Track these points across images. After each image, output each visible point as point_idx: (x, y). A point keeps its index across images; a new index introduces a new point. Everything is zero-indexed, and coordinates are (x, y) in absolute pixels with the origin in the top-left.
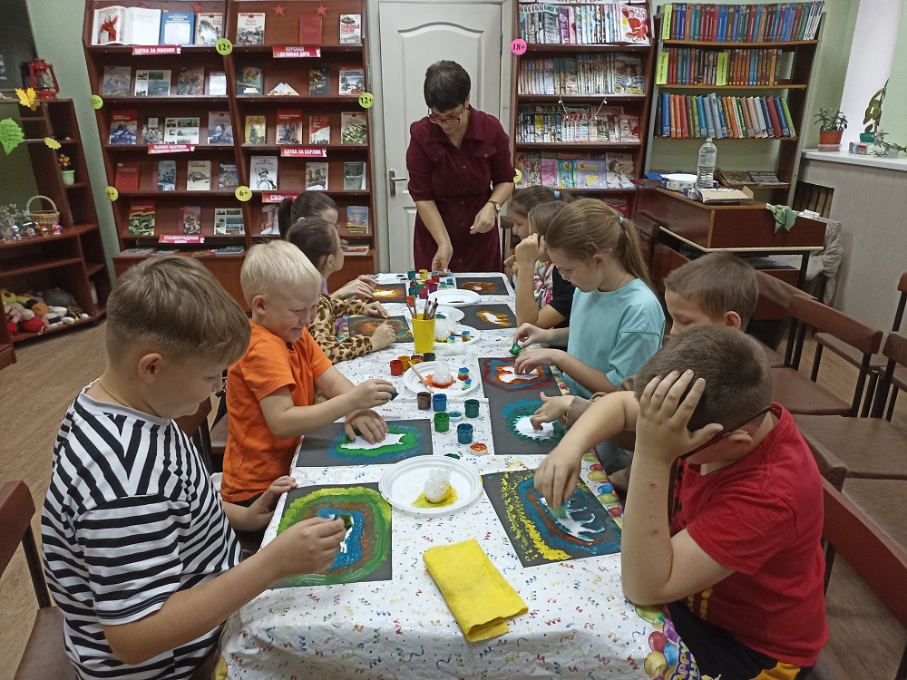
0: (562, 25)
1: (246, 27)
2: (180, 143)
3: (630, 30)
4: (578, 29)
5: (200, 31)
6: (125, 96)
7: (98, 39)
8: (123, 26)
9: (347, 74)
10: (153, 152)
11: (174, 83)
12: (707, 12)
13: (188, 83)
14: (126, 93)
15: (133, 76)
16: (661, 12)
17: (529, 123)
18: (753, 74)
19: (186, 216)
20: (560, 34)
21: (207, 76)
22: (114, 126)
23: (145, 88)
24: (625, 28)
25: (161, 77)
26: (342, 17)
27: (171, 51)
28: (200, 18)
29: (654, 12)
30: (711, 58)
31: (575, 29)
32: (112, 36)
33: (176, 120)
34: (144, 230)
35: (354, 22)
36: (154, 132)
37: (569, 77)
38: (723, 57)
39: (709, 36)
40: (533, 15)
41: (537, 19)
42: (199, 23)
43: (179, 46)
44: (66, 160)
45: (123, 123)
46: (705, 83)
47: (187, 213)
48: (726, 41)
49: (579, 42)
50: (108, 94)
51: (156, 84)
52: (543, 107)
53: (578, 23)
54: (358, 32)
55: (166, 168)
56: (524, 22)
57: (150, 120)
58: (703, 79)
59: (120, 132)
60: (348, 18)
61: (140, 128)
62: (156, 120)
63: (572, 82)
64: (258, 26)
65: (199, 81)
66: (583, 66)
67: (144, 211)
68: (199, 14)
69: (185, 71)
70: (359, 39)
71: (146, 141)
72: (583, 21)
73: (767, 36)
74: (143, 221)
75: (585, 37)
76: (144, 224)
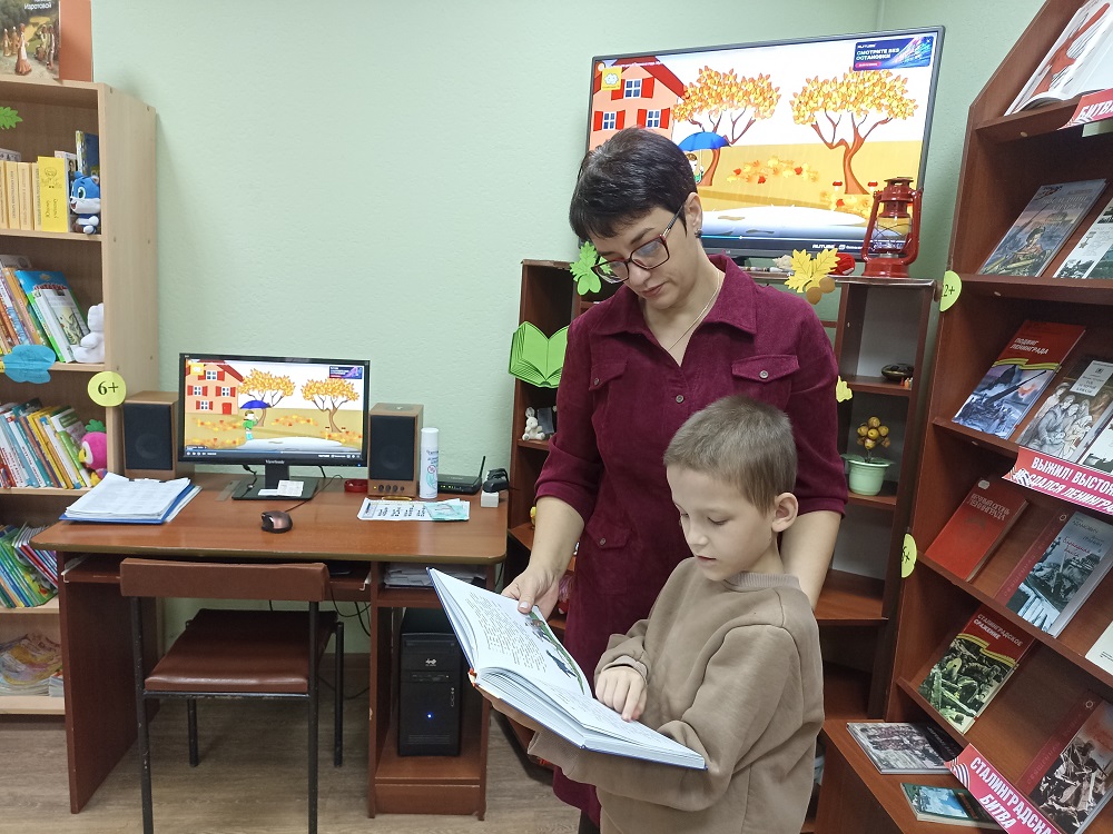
10: (1018, 476)
19: (1081, 737)
22: (998, 368)
34: (955, 698)
36: (1073, 409)
44: (872, 434)
45: (1021, 362)
47: (1089, 732)
55: (1075, 546)
57: (1094, 367)
59: (999, 389)
62: (1109, 370)
67: (996, 646)
71: (1033, 434)
76: (968, 681)
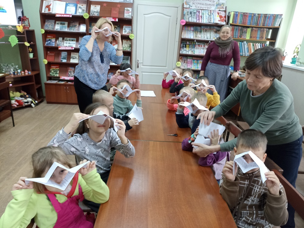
0: (198, 16)
1: (94, 9)
2: (69, 46)
3: (219, 19)
4: (202, 18)
5: (78, 10)
6: (52, 30)
7: (45, 11)
8: (53, 7)
9: (126, 27)
10: (60, 49)
11: (69, 26)
12: (244, 15)
13: (73, 27)
14: (52, 29)
15: (55, 23)
16: (230, 14)
17: (184, 47)
18: (258, 36)
19: (69, 71)
20: (197, 19)
21: (80, 24)
22: (48, 39)
23: (59, 28)
24: (218, 18)
25: (64, 24)
26: (126, 8)
27: (68, 16)
28: (79, 5)
29: (227, 14)
30: (245, 30)
31: (201, 18)
32: (49, 10)
33: (68, 39)
35: (129, 10)
36: (61, 42)
37: (199, 33)
38: (249, 30)
39: (245, 23)
40: (188, 12)
41: (189, 13)
42: (78, 7)
43: (71, 15)
44: (31, 50)
45: (50, 39)
46: (243, 38)
47: (70, 69)
48: (250, 25)
49: (203, 22)
50: (46, 29)
51: (63, 26)
52: (189, 42)
53: (202, 16)
54: (130, 14)
55: (64, 54)
56: (185, 14)
57: (60, 38)
58: (242, 36)
59: (49, 42)
60: (128, 9)
61: (56, 40)
62: (62, 38)
63: (199, 35)
64: (97, 10)
65: (77, 27)
66: (203, 30)
67: (56, 68)
68: (78, 4)
69: (72, 23)
70: (131, 16)
71: (58, 45)
72: (204, 15)
73: (264, 24)
74: (55, 71)
75: (205, 21)
76: (55, 72)
